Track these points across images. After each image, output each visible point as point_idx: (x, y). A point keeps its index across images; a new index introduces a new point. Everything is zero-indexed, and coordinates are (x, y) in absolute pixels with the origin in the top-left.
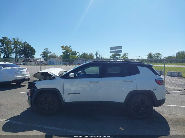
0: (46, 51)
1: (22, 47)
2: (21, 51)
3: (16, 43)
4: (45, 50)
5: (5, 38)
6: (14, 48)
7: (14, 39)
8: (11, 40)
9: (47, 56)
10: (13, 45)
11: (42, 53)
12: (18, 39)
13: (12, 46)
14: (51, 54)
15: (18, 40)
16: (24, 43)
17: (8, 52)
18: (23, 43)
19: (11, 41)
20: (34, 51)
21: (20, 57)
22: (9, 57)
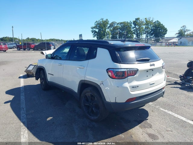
0: (183, 29)
1: (153, 27)
2: (152, 31)
3: (148, 23)
4: (181, 27)
5: (137, 19)
6: (145, 29)
7: (146, 19)
8: (143, 20)
9: (184, 35)
10: (144, 25)
11: (178, 32)
12: (149, 18)
13: (144, 27)
14: (190, 32)
15: (149, 20)
16: (156, 21)
17: (140, 33)
18: (154, 22)
19: (143, 22)
20: (165, 31)
21: (150, 37)
22: (140, 38)
